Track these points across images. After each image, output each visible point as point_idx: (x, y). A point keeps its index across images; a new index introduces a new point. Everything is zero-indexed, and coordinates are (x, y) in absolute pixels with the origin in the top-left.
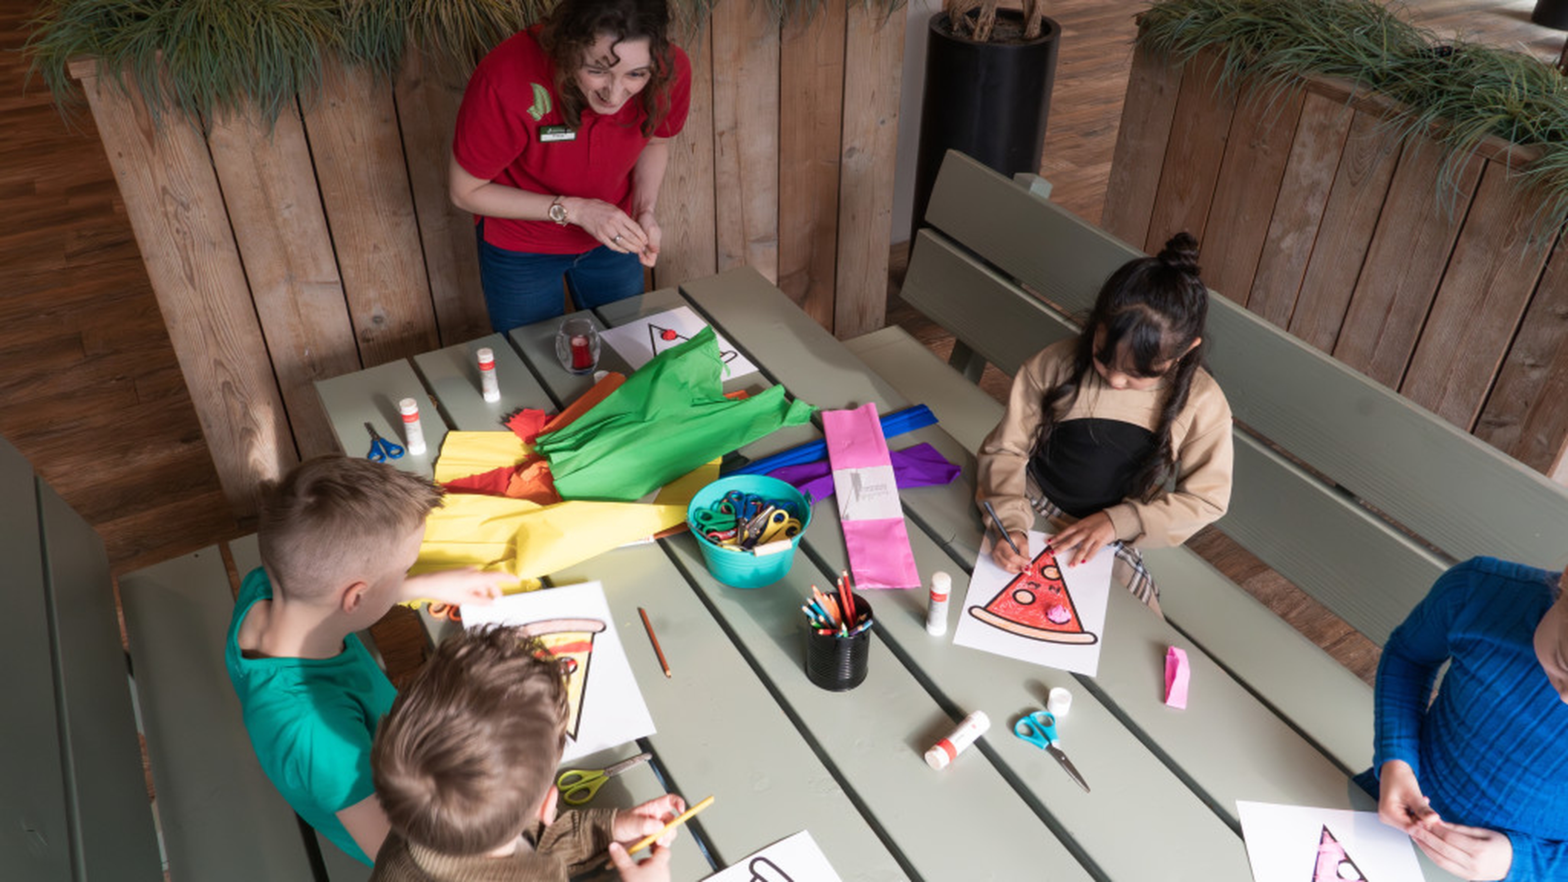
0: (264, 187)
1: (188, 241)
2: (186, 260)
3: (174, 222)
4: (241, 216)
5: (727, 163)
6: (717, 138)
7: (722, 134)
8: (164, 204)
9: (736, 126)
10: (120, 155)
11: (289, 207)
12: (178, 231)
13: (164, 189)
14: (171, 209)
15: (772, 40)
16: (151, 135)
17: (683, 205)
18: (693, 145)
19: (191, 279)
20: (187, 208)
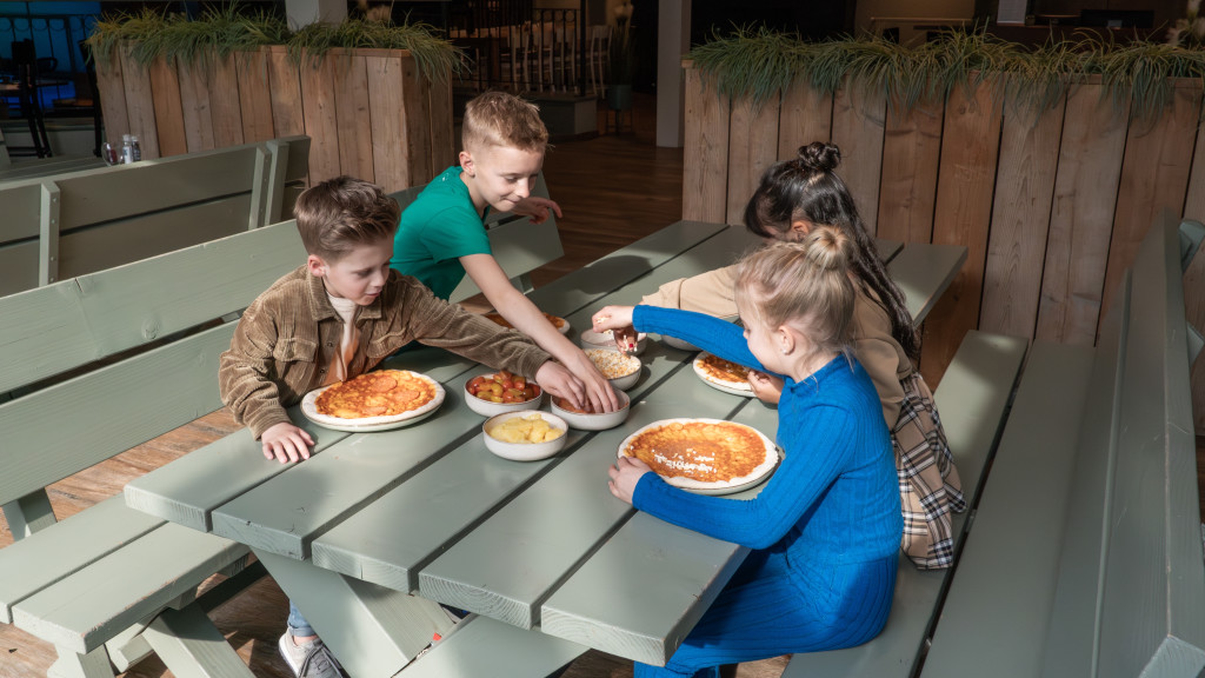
0: (750, 148)
1: (706, 168)
2: (702, 176)
3: (703, 156)
4: (734, 162)
5: (1061, 221)
6: (1056, 199)
7: (1060, 197)
8: (701, 144)
9: (1073, 194)
10: (690, 112)
11: (759, 163)
12: (703, 160)
13: (704, 135)
14: (703, 146)
15: (1119, 136)
16: (706, 105)
17: (1017, 244)
18: (1033, 199)
19: (701, 188)
20: (710, 148)
